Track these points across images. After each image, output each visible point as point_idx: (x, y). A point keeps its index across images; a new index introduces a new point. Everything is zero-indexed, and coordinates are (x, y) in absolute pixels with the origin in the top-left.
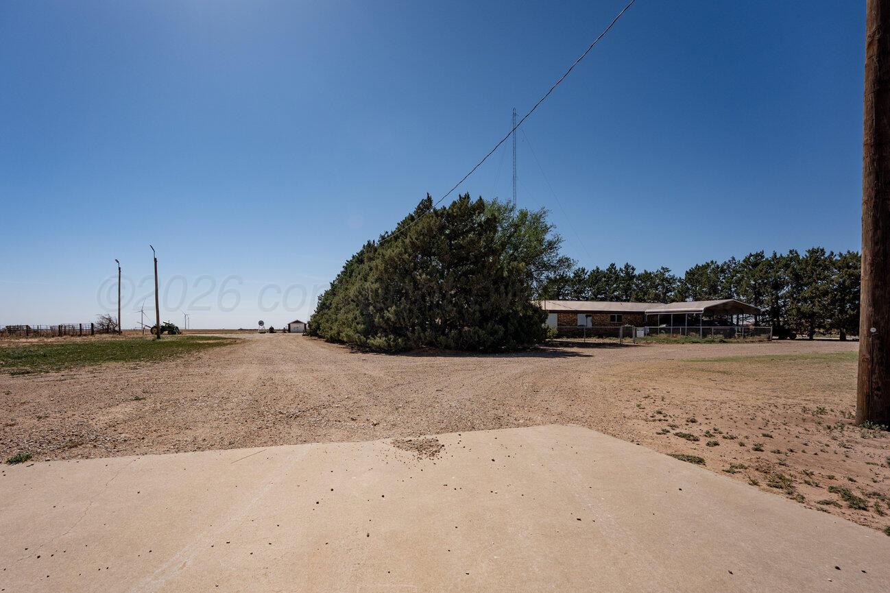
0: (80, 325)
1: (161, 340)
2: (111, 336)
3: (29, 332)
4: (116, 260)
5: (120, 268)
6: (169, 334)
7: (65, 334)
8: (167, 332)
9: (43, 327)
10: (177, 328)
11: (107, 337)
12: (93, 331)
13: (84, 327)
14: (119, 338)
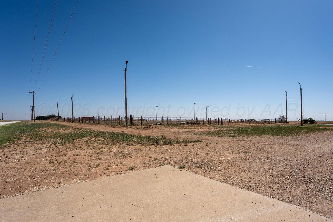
0: (271, 119)
1: (303, 126)
2: (283, 124)
3: (254, 121)
4: (286, 91)
5: (287, 95)
6: (310, 123)
7: (266, 123)
8: (309, 122)
9: (259, 120)
10: (315, 120)
11: (280, 124)
12: (275, 122)
13: (272, 120)
14: (285, 125)
